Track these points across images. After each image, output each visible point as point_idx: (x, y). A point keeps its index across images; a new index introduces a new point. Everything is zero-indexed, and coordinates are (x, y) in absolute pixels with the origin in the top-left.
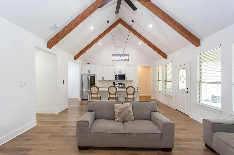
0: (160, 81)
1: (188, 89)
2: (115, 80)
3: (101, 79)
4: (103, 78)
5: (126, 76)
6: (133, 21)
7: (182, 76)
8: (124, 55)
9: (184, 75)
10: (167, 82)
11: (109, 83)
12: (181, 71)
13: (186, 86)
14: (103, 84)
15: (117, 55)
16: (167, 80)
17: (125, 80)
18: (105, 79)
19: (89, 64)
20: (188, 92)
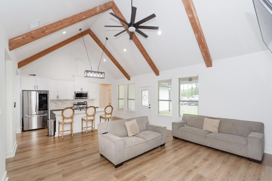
0: (120, 99)
1: (150, 105)
2: (75, 99)
3: (55, 98)
4: (58, 97)
5: (88, 95)
6: (107, 39)
7: (145, 95)
8: (98, 73)
9: (147, 94)
10: (129, 100)
11: (65, 102)
12: (143, 92)
13: (149, 103)
14: (56, 105)
15: (92, 72)
16: (129, 98)
17: (87, 99)
18: (60, 98)
19: (35, 75)
20: (150, 108)
